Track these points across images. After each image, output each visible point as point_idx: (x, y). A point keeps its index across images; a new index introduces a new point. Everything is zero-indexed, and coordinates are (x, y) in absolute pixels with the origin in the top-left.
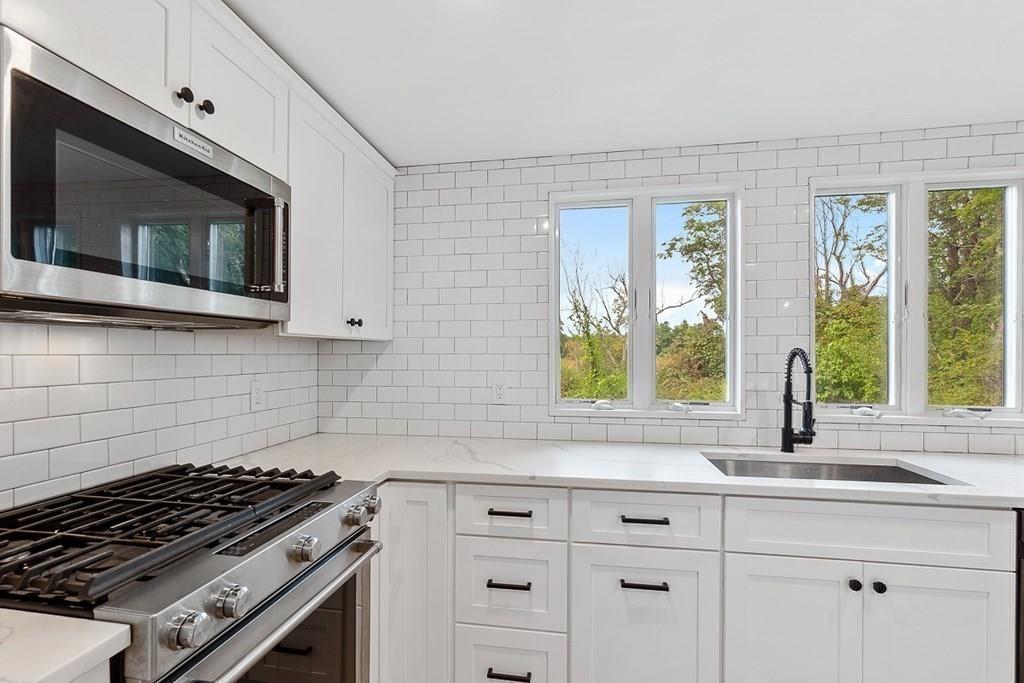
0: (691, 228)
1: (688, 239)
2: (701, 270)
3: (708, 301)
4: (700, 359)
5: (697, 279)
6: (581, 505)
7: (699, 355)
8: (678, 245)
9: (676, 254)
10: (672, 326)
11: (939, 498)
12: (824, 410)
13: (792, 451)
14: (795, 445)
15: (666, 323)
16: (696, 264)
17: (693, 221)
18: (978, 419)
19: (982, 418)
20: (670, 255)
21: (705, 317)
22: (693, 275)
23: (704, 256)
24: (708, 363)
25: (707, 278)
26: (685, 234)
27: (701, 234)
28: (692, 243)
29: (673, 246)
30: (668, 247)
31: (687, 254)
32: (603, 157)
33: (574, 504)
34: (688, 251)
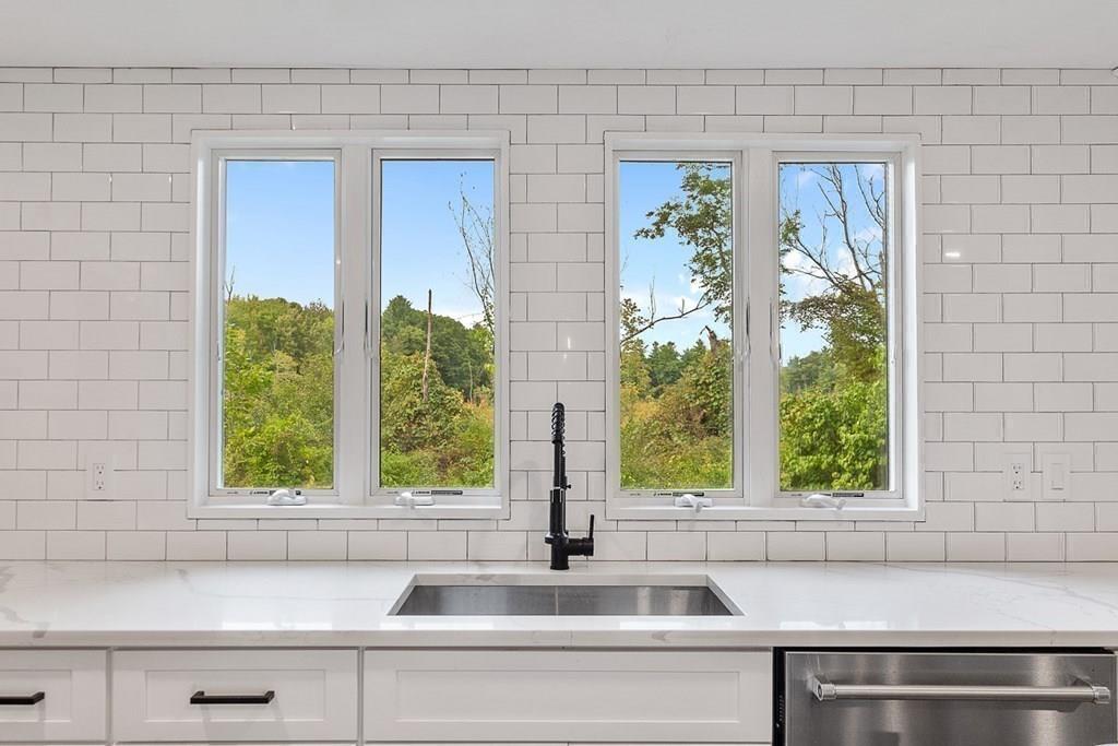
0: (692, 189)
1: (688, 207)
2: (708, 258)
3: (720, 311)
4: (703, 406)
5: (702, 273)
6: (129, 679)
7: (702, 400)
8: (674, 217)
9: (671, 232)
10: (680, 349)
11: (666, 637)
12: (636, 498)
13: (567, 568)
14: (570, 557)
15: (671, 344)
16: (700, 249)
17: (695, 177)
18: (835, 509)
19: (839, 508)
20: (660, 232)
21: (713, 336)
22: (696, 266)
23: (714, 236)
24: (717, 412)
25: (718, 272)
26: (683, 197)
27: (709, 198)
28: (694, 212)
29: (664, 218)
30: (655, 219)
31: (687, 231)
32: (284, 77)
33: (116, 675)
34: (689, 226)
